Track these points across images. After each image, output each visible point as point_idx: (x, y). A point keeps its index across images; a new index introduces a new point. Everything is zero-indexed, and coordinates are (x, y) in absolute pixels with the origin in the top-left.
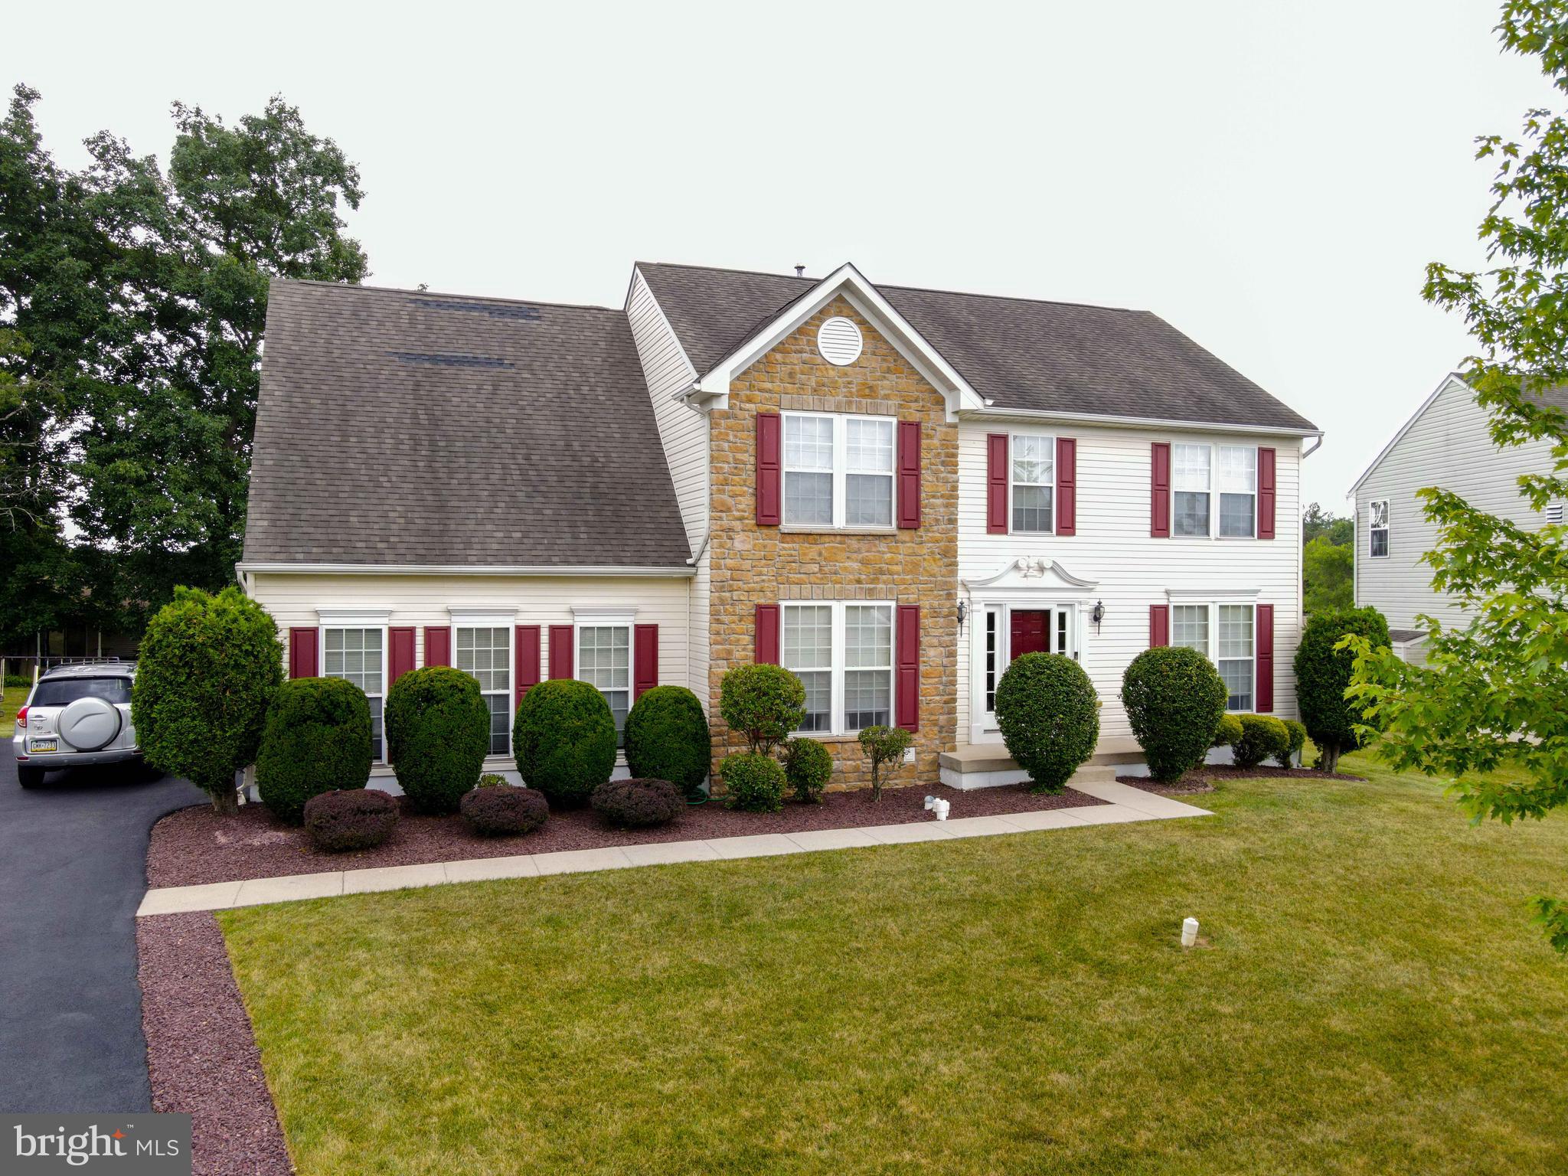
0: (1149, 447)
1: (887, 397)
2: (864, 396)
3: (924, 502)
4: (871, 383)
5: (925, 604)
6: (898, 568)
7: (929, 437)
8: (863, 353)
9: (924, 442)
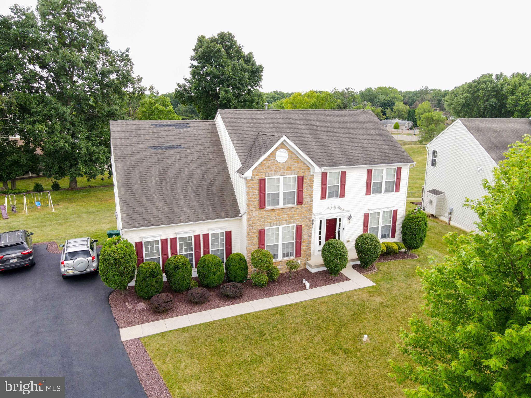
0: (367, 171)
1: (294, 170)
2: (288, 170)
3: (304, 197)
4: (290, 166)
5: (303, 224)
6: (297, 215)
7: (306, 179)
8: (288, 158)
9: (304, 181)
